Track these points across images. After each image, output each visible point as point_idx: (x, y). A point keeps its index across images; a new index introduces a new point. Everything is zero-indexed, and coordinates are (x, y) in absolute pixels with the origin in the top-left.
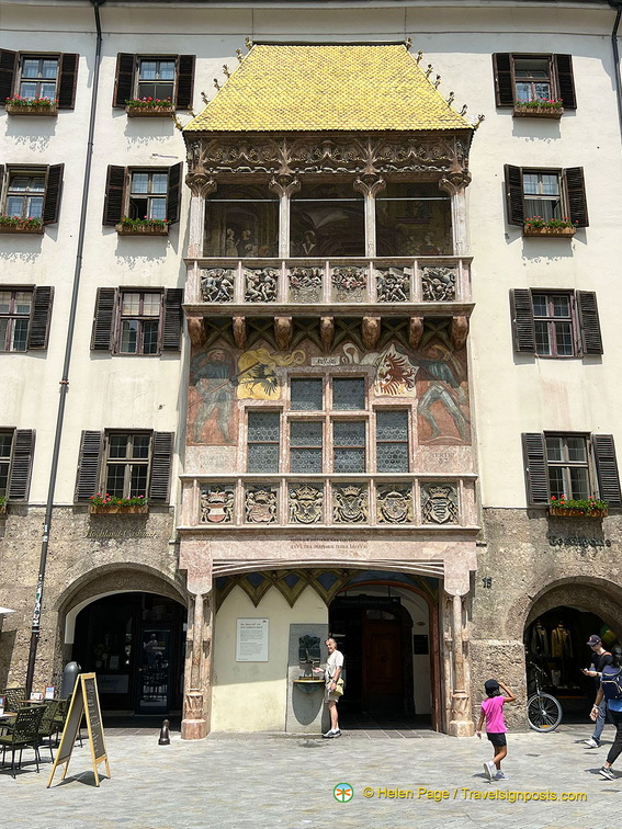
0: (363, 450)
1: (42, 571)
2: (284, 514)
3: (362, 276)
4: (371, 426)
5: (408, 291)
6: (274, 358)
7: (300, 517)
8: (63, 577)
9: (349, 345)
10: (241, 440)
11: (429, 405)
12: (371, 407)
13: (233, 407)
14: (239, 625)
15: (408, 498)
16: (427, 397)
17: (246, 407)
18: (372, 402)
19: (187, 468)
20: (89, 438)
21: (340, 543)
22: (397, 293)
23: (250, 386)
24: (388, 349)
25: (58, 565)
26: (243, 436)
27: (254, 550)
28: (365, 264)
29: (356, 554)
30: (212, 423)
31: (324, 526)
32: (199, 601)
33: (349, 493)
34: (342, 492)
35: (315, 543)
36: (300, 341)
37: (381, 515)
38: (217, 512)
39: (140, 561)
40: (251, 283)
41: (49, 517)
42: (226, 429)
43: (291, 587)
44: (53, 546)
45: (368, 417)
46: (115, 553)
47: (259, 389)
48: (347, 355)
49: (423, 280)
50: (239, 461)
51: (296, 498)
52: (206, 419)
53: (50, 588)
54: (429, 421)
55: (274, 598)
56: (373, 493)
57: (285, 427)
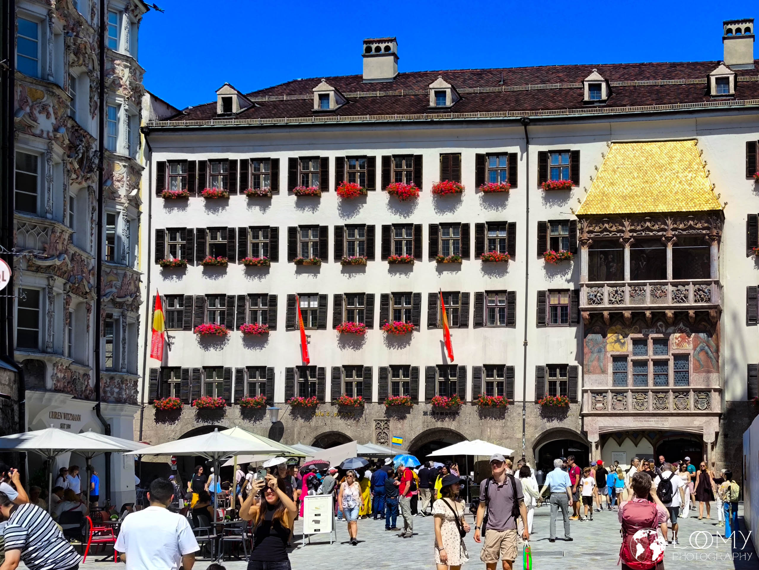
0: (667, 375)
1: (524, 431)
2: (630, 407)
3: (665, 290)
4: (671, 363)
5: (687, 297)
6: (624, 330)
7: (638, 407)
8: (533, 434)
9: (661, 323)
10: (609, 371)
11: (699, 353)
12: (671, 354)
13: (605, 355)
14: (613, 455)
15: (688, 398)
16: (698, 349)
17: (611, 355)
18: (671, 352)
19: (585, 385)
20: (539, 369)
21: (656, 419)
22: (682, 299)
23: (613, 344)
24: (679, 325)
25: (531, 428)
26: (610, 370)
27: (617, 423)
28: (666, 284)
29: (663, 424)
30: (595, 363)
31: (648, 412)
32: (594, 445)
33: (659, 396)
34: (657, 396)
35: (645, 419)
36: (636, 321)
37: (675, 406)
38: (599, 405)
39: (566, 427)
40: (612, 295)
41: (524, 407)
42: (602, 366)
43: (636, 438)
44: (527, 420)
45: (669, 359)
46: (555, 424)
47: (617, 346)
48: (660, 328)
49: (695, 292)
50: (609, 381)
51: (636, 398)
52: (592, 361)
53: (528, 439)
54: (698, 361)
55: (628, 443)
56: (671, 395)
57: (630, 364)
